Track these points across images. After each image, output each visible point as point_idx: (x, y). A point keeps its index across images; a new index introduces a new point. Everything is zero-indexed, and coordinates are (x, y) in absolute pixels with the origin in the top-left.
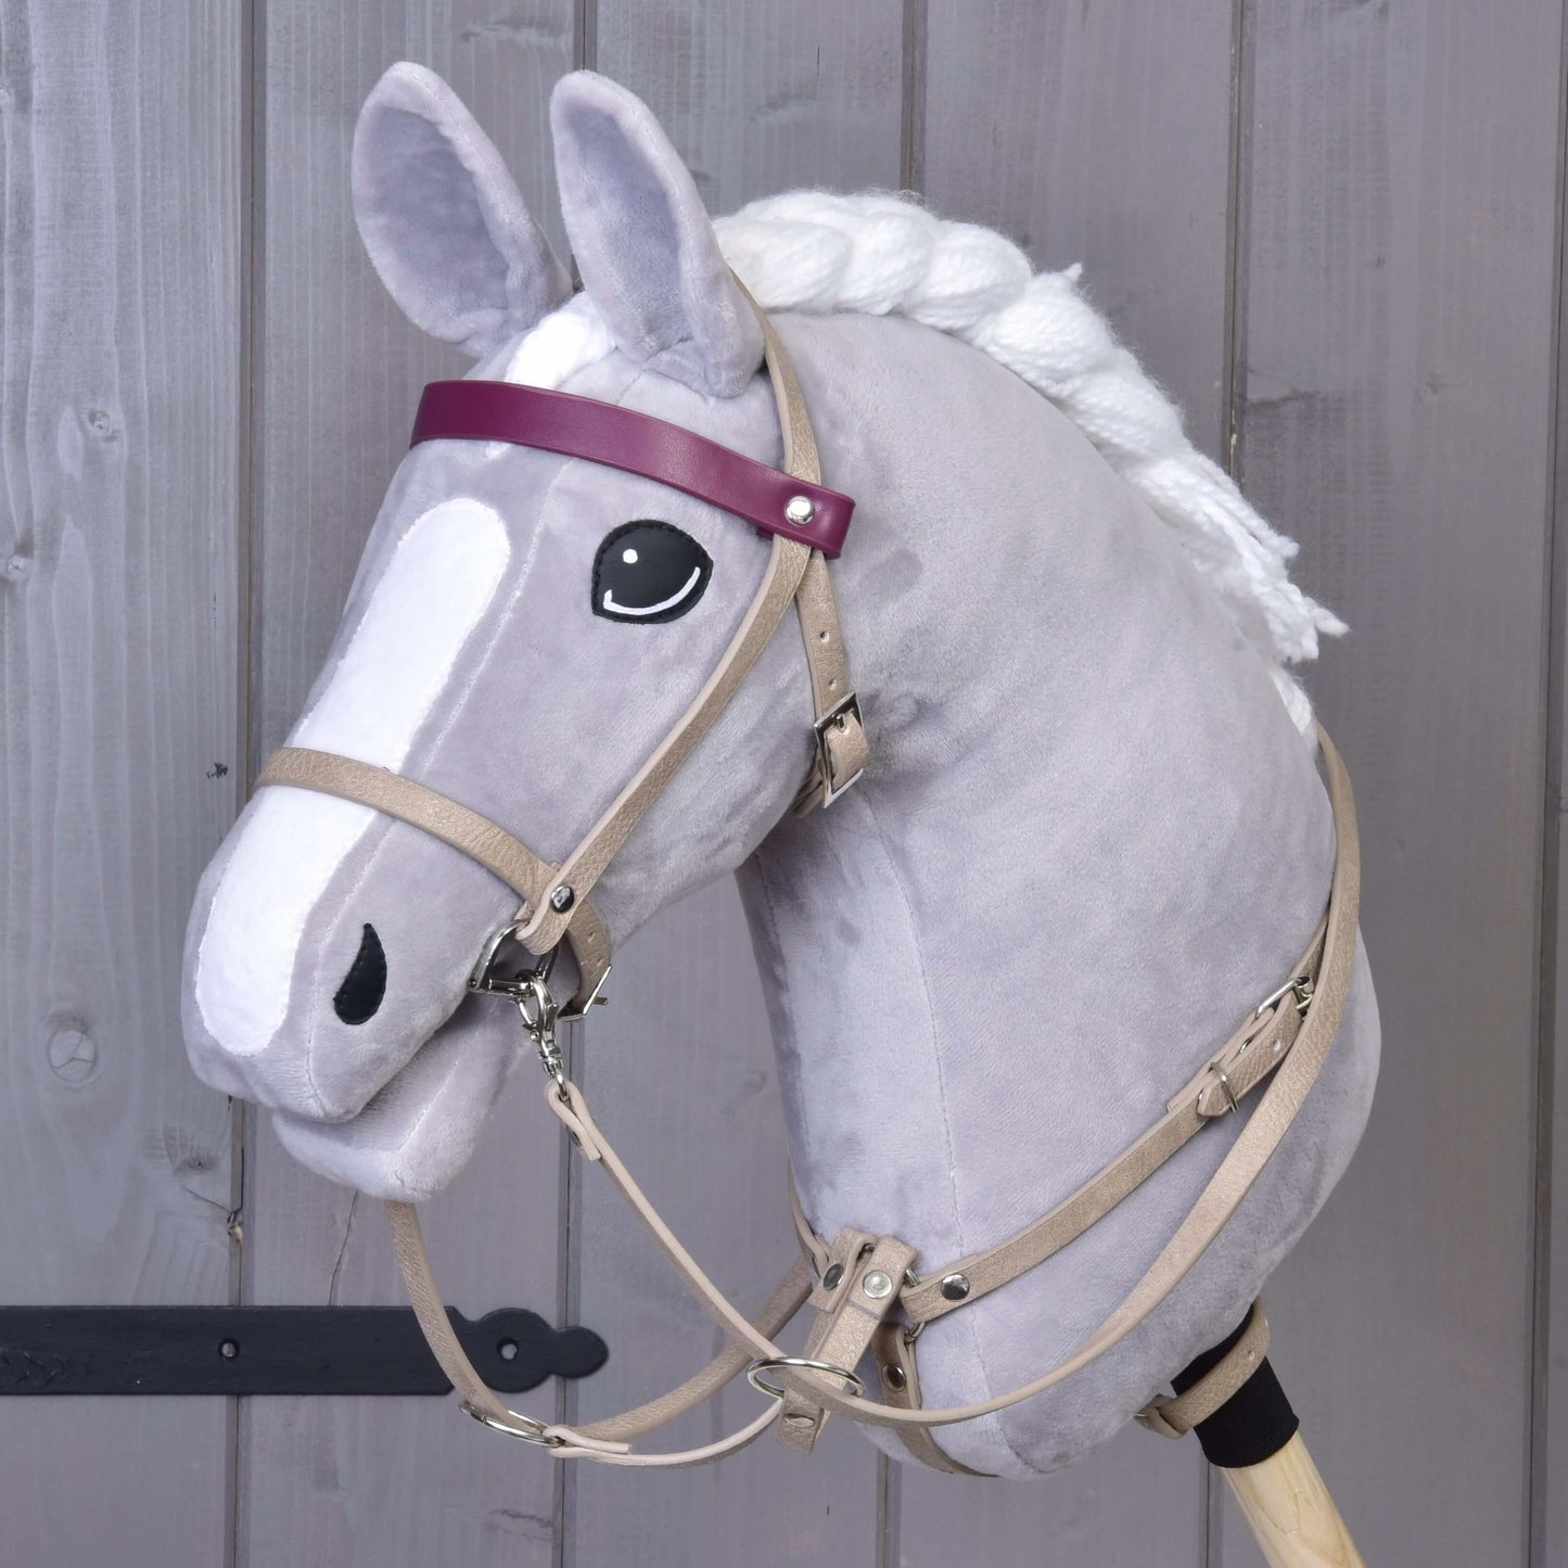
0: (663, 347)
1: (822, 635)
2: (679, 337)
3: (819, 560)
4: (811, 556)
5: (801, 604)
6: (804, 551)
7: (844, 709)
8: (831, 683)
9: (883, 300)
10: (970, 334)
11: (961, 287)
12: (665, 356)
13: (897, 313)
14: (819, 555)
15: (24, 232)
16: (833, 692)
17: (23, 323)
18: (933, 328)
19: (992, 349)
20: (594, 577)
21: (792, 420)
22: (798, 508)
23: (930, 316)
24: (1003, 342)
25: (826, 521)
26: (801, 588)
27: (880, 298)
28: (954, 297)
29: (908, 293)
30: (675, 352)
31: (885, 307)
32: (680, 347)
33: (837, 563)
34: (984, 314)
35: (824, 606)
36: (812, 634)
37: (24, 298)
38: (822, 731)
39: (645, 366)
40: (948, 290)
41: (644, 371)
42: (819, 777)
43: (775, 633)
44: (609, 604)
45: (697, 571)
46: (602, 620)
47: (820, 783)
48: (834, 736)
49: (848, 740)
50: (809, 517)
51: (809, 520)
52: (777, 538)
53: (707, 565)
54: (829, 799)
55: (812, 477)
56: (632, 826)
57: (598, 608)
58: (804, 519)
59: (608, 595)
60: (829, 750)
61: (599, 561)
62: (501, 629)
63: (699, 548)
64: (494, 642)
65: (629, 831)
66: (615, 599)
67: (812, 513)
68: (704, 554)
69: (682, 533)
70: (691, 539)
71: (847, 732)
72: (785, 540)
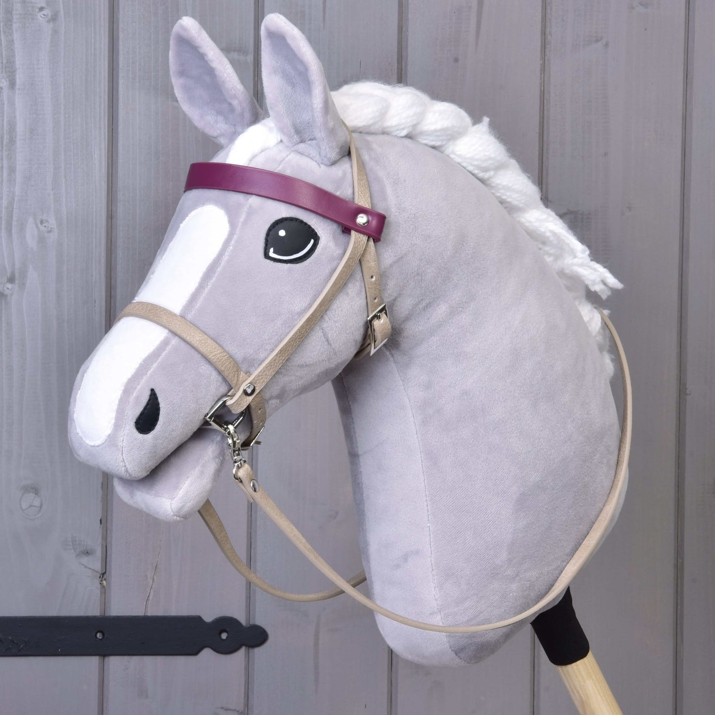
0: (302, 141)
1: (372, 277)
2: (309, 138)
3: (371, 243)
4: (368, 240)
5: (363, 263)
6: (365, 238)
7: (381, 311)
8: (375, 299)
9: (403, 129)
10: (443, 149)
11: (439, 126)
12: (302, 145)
13: (409, 137)
14: (371, 240)
15: (12, 141)
17: (12, 181)
18: (426, 145)
19: (452, 156)
20: (265, 241)
21: (358, 179)
22: (362, 219)
23: (426, 140)
24: (458, 153)
25: (374, 223)
26: (363, 255)
27: (402, 127)
28: (435, 131)
29: (414, 126)
30: (307, 144)
31: (404, 133)
32: (309, 142)
33: (379, 244)
34: (449, 140)
35: (373, 264)
36: (367, 277)
37: (12, 170)
38: (371, 321)
39: (293, 149)
40: (433, 127)
41: (292, 151)
42: (368, 341)
43: (351, 275)
44: (272, 254)
45: (312, 241)
46: (268, 261)
47: (369, 344)
48: (376, 323)
49: (383, 325)
50: (366, 223)
51: (366, 225)
52: (353, 233)
53: (317, 239)
54: (373, 351)
55: (367, 205)
56: (284, 360)
57: (267, 256)
58: (364, 224)
59: (272, 250)
60: (374, 330)
61: (268, 235)
62: (223, 263)
63: (313, 230)
64: (219, 269)
65: (282, 362)
66: (274, 252)
67: (368, 222)
68: (316, 234)
69: (306, 224)
70: (310, 227)
71: (382, 321)
72: (357, 233)
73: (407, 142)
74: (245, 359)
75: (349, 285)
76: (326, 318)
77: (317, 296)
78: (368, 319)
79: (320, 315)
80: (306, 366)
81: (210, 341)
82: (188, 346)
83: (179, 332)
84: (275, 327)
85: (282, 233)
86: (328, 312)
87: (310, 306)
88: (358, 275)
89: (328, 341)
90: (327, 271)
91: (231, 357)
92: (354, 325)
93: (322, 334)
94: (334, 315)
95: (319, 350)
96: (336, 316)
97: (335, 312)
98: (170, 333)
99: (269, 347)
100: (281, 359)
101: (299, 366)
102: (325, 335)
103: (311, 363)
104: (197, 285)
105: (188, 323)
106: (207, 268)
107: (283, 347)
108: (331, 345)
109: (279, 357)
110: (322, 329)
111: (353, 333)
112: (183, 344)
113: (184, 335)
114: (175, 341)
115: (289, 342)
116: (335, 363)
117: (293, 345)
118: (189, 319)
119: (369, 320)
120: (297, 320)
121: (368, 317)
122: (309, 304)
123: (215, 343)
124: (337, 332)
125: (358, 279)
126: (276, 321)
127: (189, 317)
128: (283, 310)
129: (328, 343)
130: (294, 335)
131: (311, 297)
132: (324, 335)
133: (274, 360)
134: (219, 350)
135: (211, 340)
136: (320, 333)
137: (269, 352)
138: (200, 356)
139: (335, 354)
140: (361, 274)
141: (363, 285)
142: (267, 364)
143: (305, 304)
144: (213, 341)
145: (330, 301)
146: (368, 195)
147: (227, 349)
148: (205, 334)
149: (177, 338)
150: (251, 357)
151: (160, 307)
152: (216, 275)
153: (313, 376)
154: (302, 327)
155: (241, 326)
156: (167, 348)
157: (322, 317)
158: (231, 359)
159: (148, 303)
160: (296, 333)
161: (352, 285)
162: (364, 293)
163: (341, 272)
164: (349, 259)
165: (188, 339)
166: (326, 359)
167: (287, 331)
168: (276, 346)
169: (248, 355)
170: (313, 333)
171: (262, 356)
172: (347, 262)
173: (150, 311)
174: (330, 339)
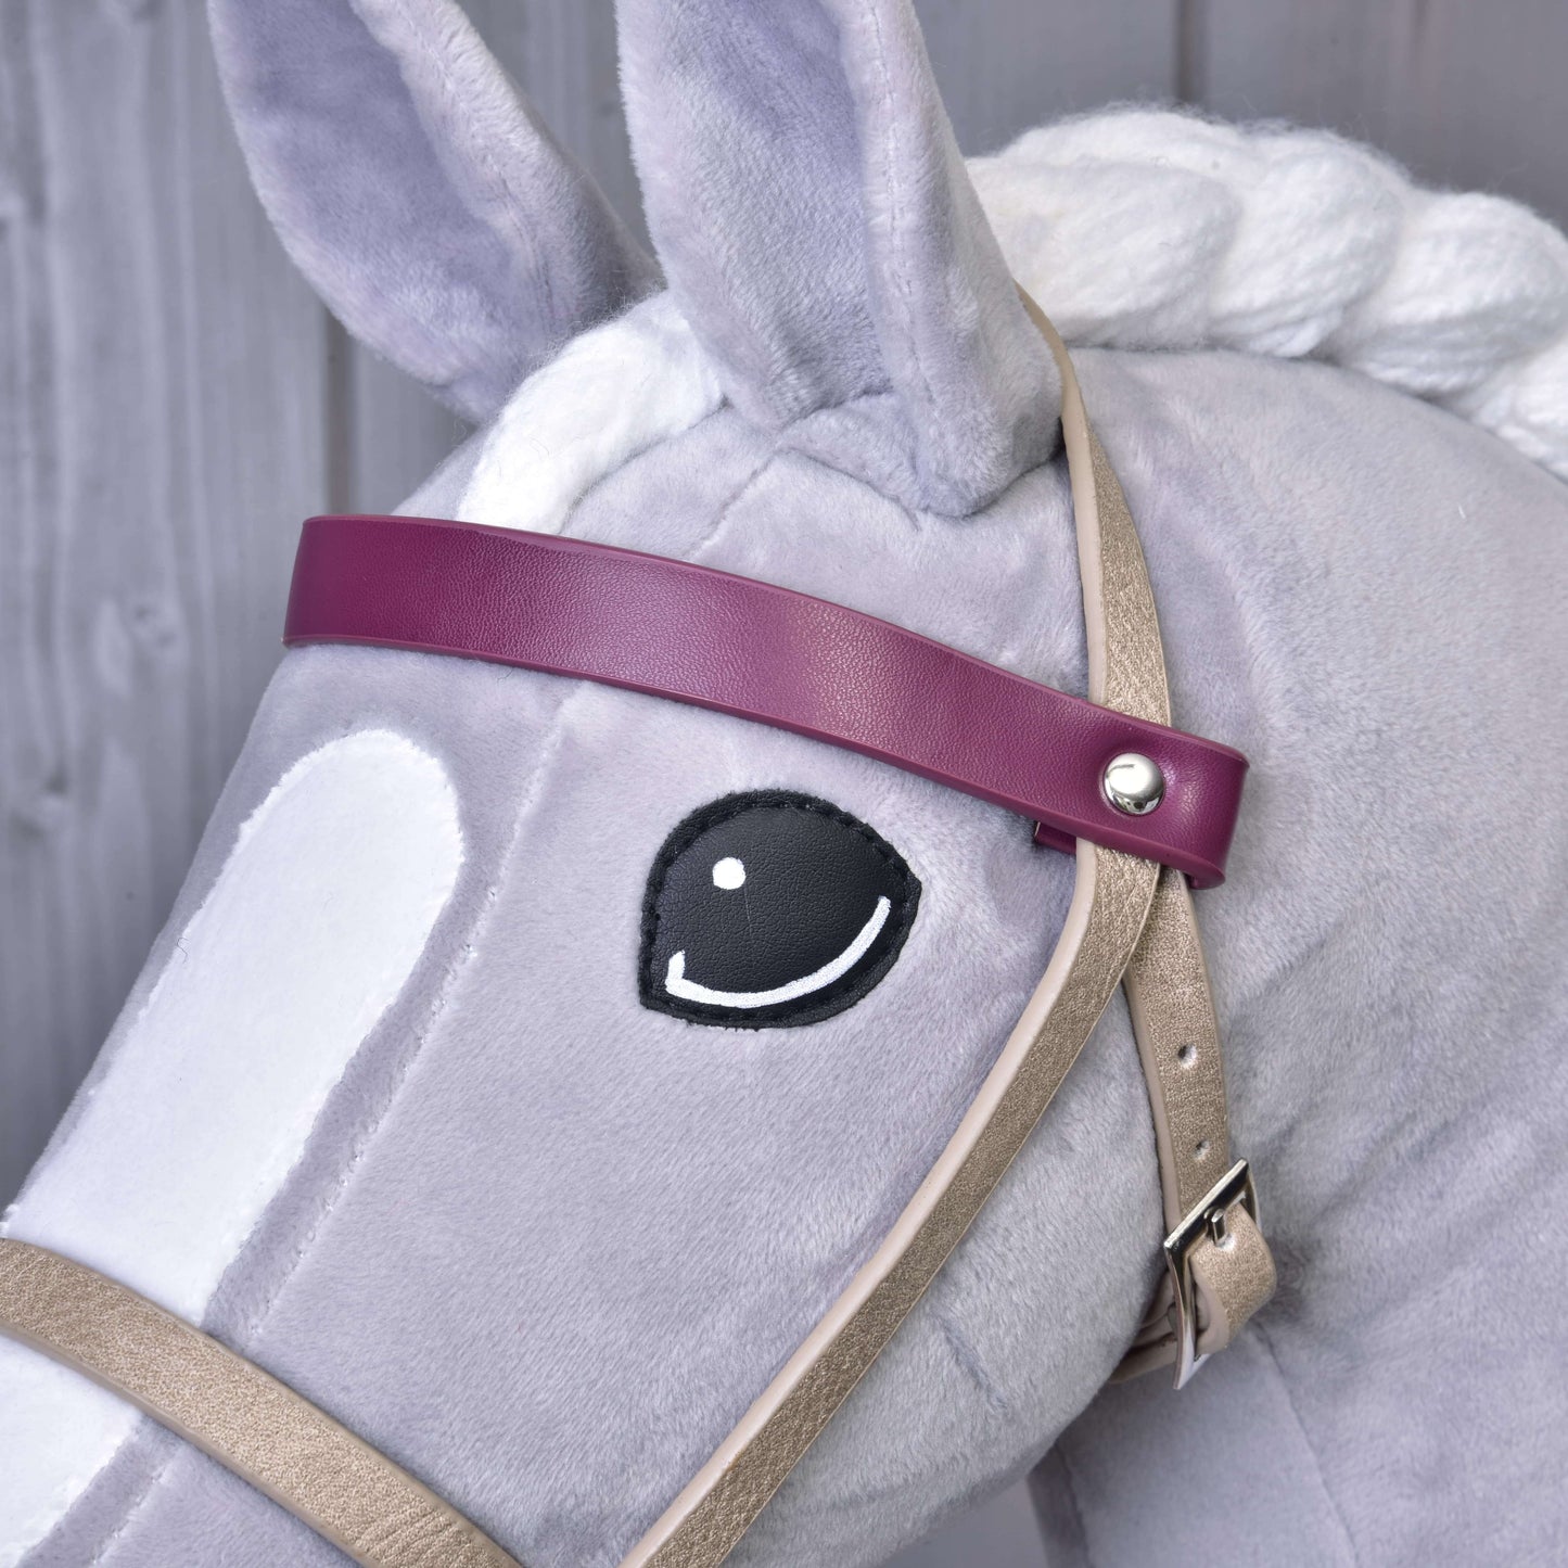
0: (828, 401)
1: (1183, 1053)
2: (861, 385)
3: (1178, 894)
4: (1161, 883)
5: (1139, 991)
6: (1147, 874)
7: (1222, 1201)
8: (1199, 1146)
9: (1301, 321)
10: (1469, 403)
11: (1457, 301)
12: (827, 421)
13: (1326, 355)
14: (1177, 879)
16: (1203, 1167)
18: (1399, 388)
19: (1510, 432)
20: (645, 920)
21: (1107, 581)
22: (1128, 777)
23: (1394, 366)
24: (1535, 418)
25: (1188, 798)
26: (1138, 957)
27: (1296, 311)
28: (1444, 323)
29: (1351, 307)
30: (850, 412)
31: (1305, 339)
32: (863, 404)
33: (1213, 895)
34: (1499, 362)
35: (1186, 992)
36: (1158, 1051)
38: (1178, 1250)
39: (780, 443)
40: (1434, 309)
41: (779, 452)
42: (1166, 1327)
43: (1083, 1059)
44: (678, 984)
45: (884, 906)
46: (660, 1021)
47: (1173, 1336)
48: (1204, 1256)
49: (1236, 1261)
50: (1150, 798)
51: (1150, 806)
52: (1086, 850)
53: (904, 890)
54: (1188, 1367)
55: (1152, 708)
56: (755, 1507)
57: (652, 993)
58: (1140, 804)
59: (677, 963)
60: (1195, 1286)
61: (656, 883)
62: (429, 1037)
63: (887, 851)
64: (413, 1069)
65: (747, 1520)
66: (689, 975)
67: (1158, 790)
68: (901, 867)
69: (849, 821)
70: (869, 835)
71: (1230, 1245)
72: (1105, 854)
73: (1321, 379)
74: (552, 1525)
75: (1074, 1106)
76: (964, 1274)
77: (914, 1178)
78: (1168, 1244)
79: (929, 1273)
80: (871, 1498)
81: (363, 1462)
82: (246, 1494)
83: (193, 1426)
84: (706, 1351)
85: (729, 874)
86: (971, 1246)
87: (882, 1227)
88: (1117, 1052)
89: (973, 1372)
90: (962, 1050)
91: (476, 1524)
92: (1097, 1282)
93: (946, 1347)
94: (1001, 1256)
95: (934, 1420)
96: (1011, 1257)
97: (1006, 1239)
98: (148, 1429)
99: (676, 1450)
100: (741, 1509)
101: (834, 1505)
102: (960, 1352)
103: (897, 1480)
104: (297, 1153)
105: (247, 1367)
106: (352, 1065)
107: (747, 1451)
108: (989, 1390)
109: (732, 1498)
110: (948, 1329)
111: (1094, 1318)
112: (216, 1484)
113: (218, 1437)
114: (172, 1471)
115: (775, 1422)
116: (1013, 1453)
117: (798, 1433)
118: (253, 1346)
119: (1171, 1250)
120: (817, 1302)
121: (1166, 1234)
122: (876, 1219)
123: (388, 1468)
124: (1019, 1330)
125: (1115, 1070)
126: (707, 1319)
127: (256, 1331)
128: (742, 1263)
129: (978, 1384)
130: (799, 1387)
131: (882, 1186)
132: (957, 1352)
133: (702, 1517)
134: (413, 1498)
135: (365, 1450)
136: (936, 1347)
137: (677, 1471)
138: (306, 1542)
139: (1011, 1419)
140: (1128, 1045)
141: (1140, 1092)
142: (666, 1544)
143: (851, 1228)
144: (375, 1457)
145: (981, 1197)
146: (1155, 655)
147: (453, 1485)
148: (340, 1421)
149: (182, 1451)
150: (584, 1509)
151: (108, 1282)
152: (397, 1097)
153: (908, 1526)
154: (843, 1340)
155: (528, 1359)
156: (133, 1515)
157: (943, 1274)
158: (479, 1539)
159: (51, 1253)
160: (811, 1375)
161: (1087, 1101)
162: (1143, 1133)
163: (1031, 1053)
164: (1071, 986)
165: (240, 1455)
166: (968, 1451)
167: (768, 1359)
168: (718, 1440)
169: (571, 1502)
170: (899, 1353)
171: (642, 1494)
172: (1060, 1003)
173: (50, 1304)
174: (983, 1364)
